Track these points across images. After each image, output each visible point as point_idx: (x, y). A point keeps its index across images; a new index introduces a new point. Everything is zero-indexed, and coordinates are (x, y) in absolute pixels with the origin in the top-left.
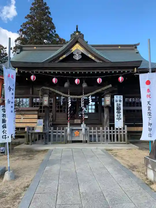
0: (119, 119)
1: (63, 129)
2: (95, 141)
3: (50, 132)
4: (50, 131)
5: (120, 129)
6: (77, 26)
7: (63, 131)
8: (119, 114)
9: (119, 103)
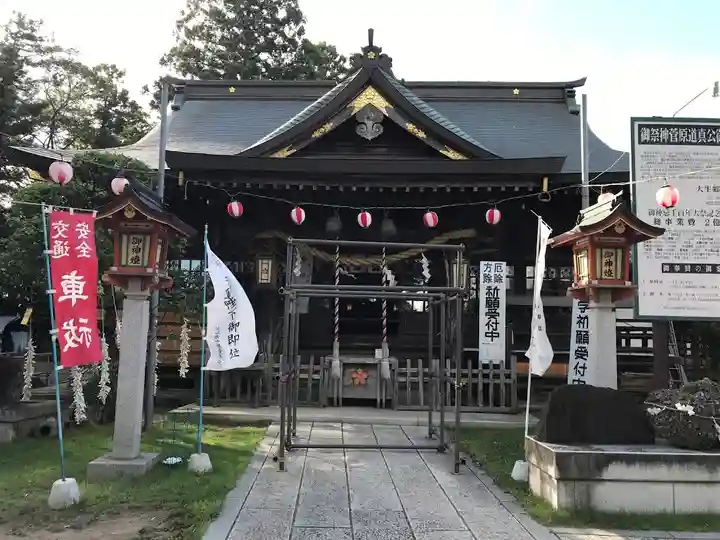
0: (492, 336)
1: (317, 363)
2: (416, 401)
3: (277, 370)
4: (276, 366)
5: (496, 367)
6: (371, 32)
7: (317, 367)
8: (493, 320)
9: (493, 285)
